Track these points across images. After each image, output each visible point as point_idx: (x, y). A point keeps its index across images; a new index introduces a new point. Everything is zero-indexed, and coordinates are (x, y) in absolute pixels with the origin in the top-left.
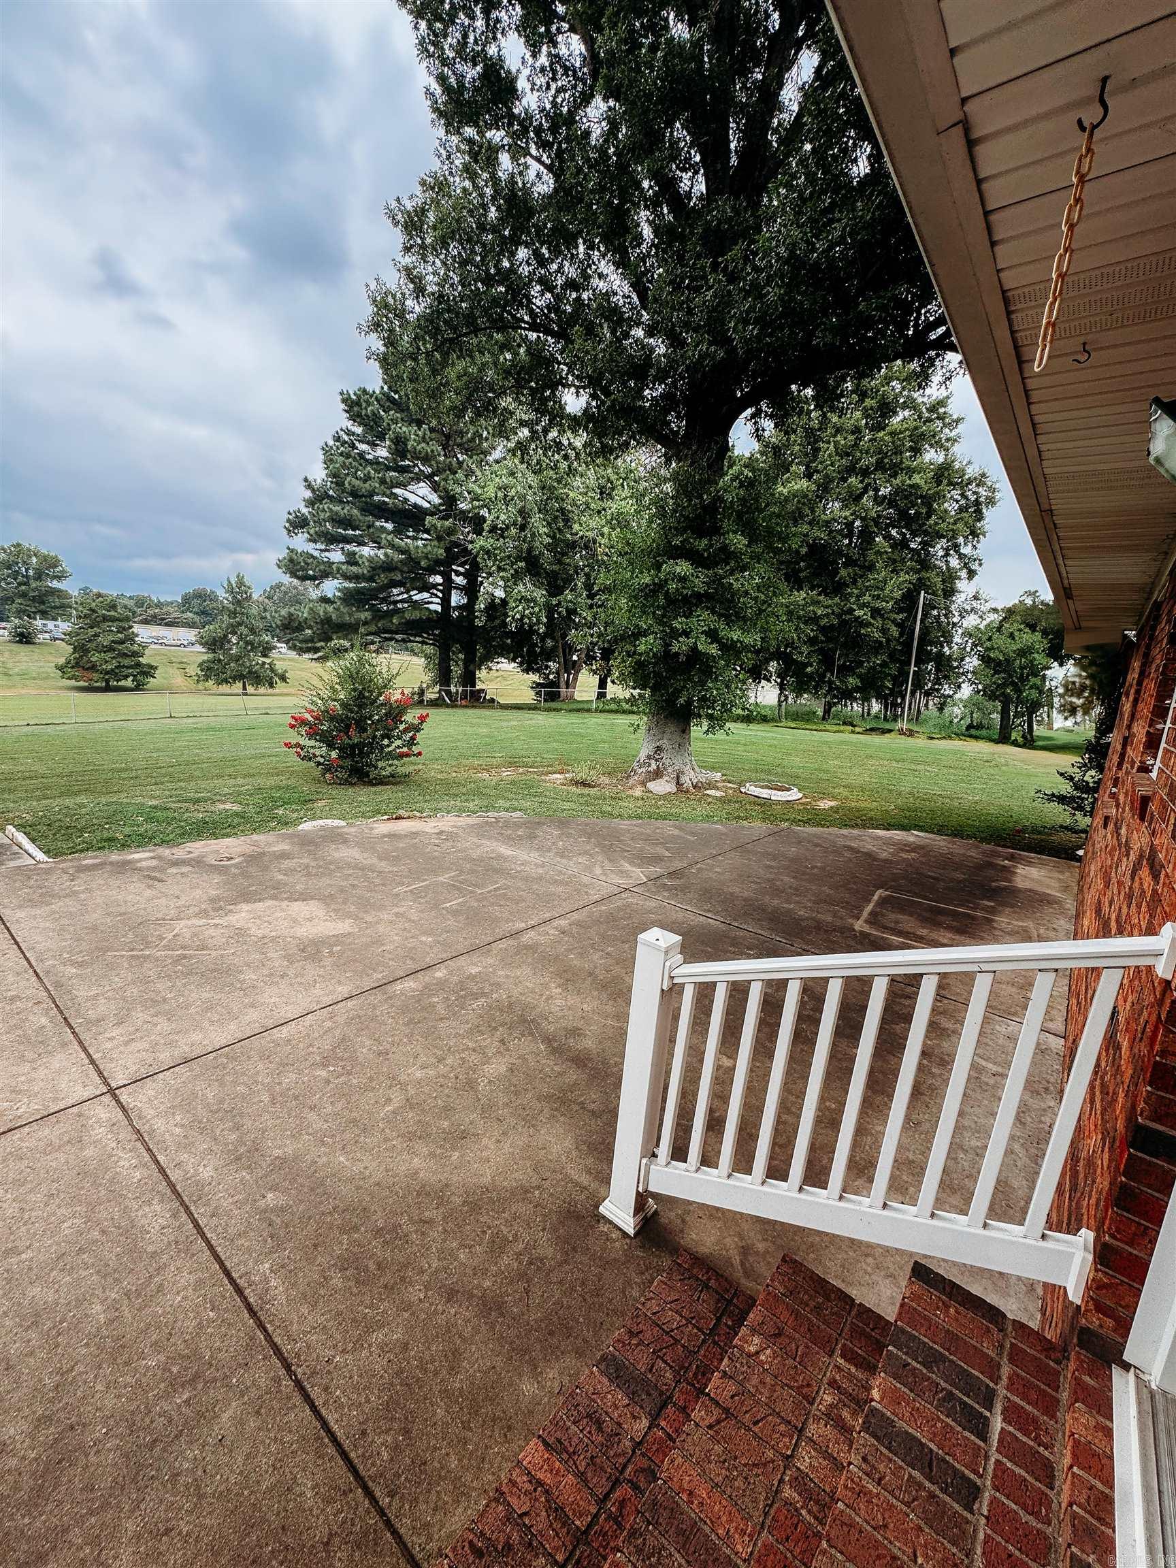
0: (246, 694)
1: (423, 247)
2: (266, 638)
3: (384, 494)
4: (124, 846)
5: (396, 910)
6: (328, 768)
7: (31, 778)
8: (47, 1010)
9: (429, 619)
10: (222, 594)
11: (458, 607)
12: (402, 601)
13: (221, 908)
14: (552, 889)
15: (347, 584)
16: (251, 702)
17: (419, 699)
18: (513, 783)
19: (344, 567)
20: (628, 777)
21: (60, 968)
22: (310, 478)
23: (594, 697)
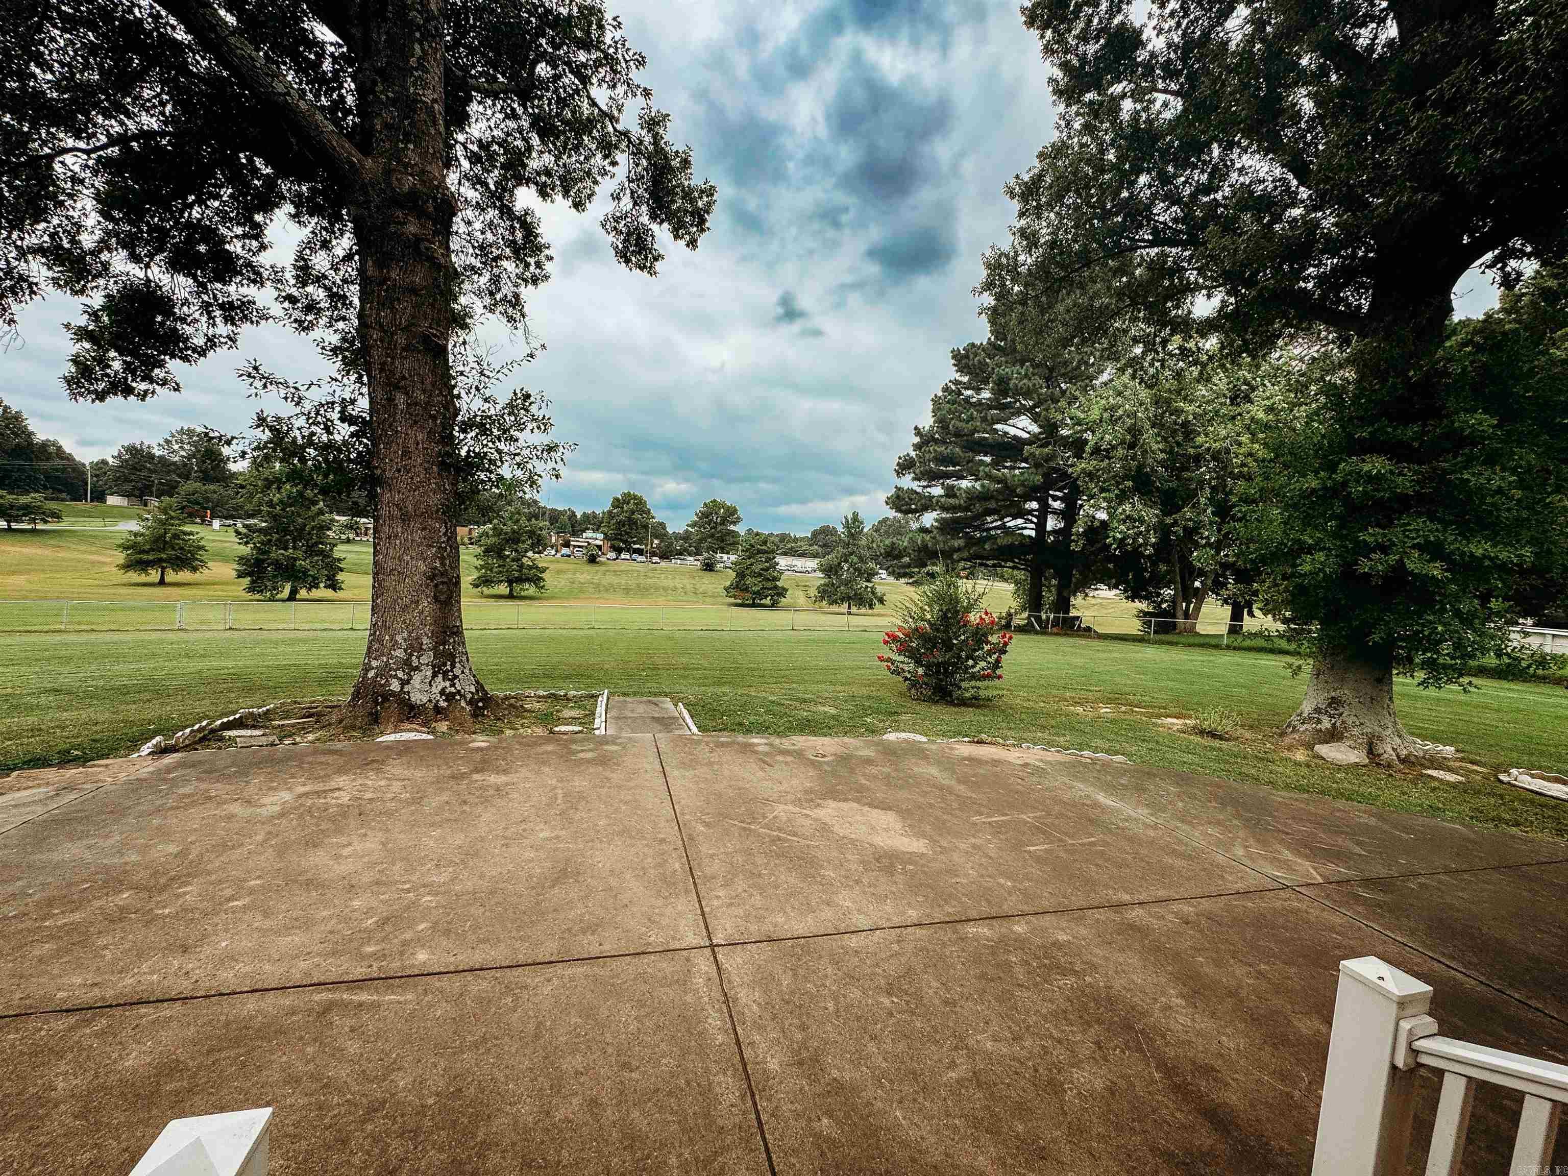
0: (850, 613)
1: (1039, 207)
2: (871, 565)
3: (985, 431)
4: (749, 731)
5: (973, 841)
6: (914, 684)
7: (697, 669)
8: (681, 857)
9: (1022, 545)
10: (840, 529)
11: (1054, 532)
12: (996, 528)
13: (812, 800)
14: (1168, 860)
15: (944, 515)
16: (854, 620)
17: (1007, 625)
18: (1114, 721)
19: (943, 500)
20: (1282, 734)
21: (694, 823)
22: (920, 426)
23: (1223, 630)
